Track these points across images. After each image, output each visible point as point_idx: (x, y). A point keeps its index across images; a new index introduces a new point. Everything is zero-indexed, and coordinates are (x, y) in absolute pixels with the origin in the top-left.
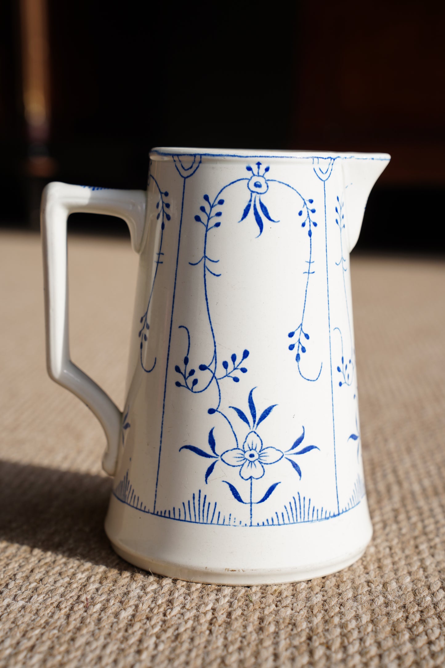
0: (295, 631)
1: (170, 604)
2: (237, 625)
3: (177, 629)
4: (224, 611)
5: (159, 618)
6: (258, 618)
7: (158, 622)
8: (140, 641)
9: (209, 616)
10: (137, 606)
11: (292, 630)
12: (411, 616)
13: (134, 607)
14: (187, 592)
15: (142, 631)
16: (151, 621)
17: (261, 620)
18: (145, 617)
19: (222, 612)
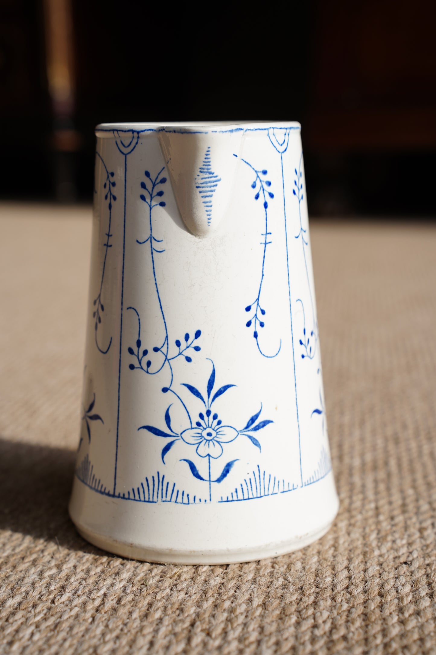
0: (181, 617)
1: (63, 590)
2: (123, 612)
3: (61, 617)
4: (115, 596)
5: (45, 605)
6: (149, 604)
7: (43, 610)
8: (17, 631)
9: (97, 602)
10: (27, 593)
11: (179, 615)
12: (305, 599)
13: (24, 594)
14: (85, 576)
15: (23, 620)
16: (36, 609)
17: (150, 605)
18: (32, 604)
19: (113, 598)
